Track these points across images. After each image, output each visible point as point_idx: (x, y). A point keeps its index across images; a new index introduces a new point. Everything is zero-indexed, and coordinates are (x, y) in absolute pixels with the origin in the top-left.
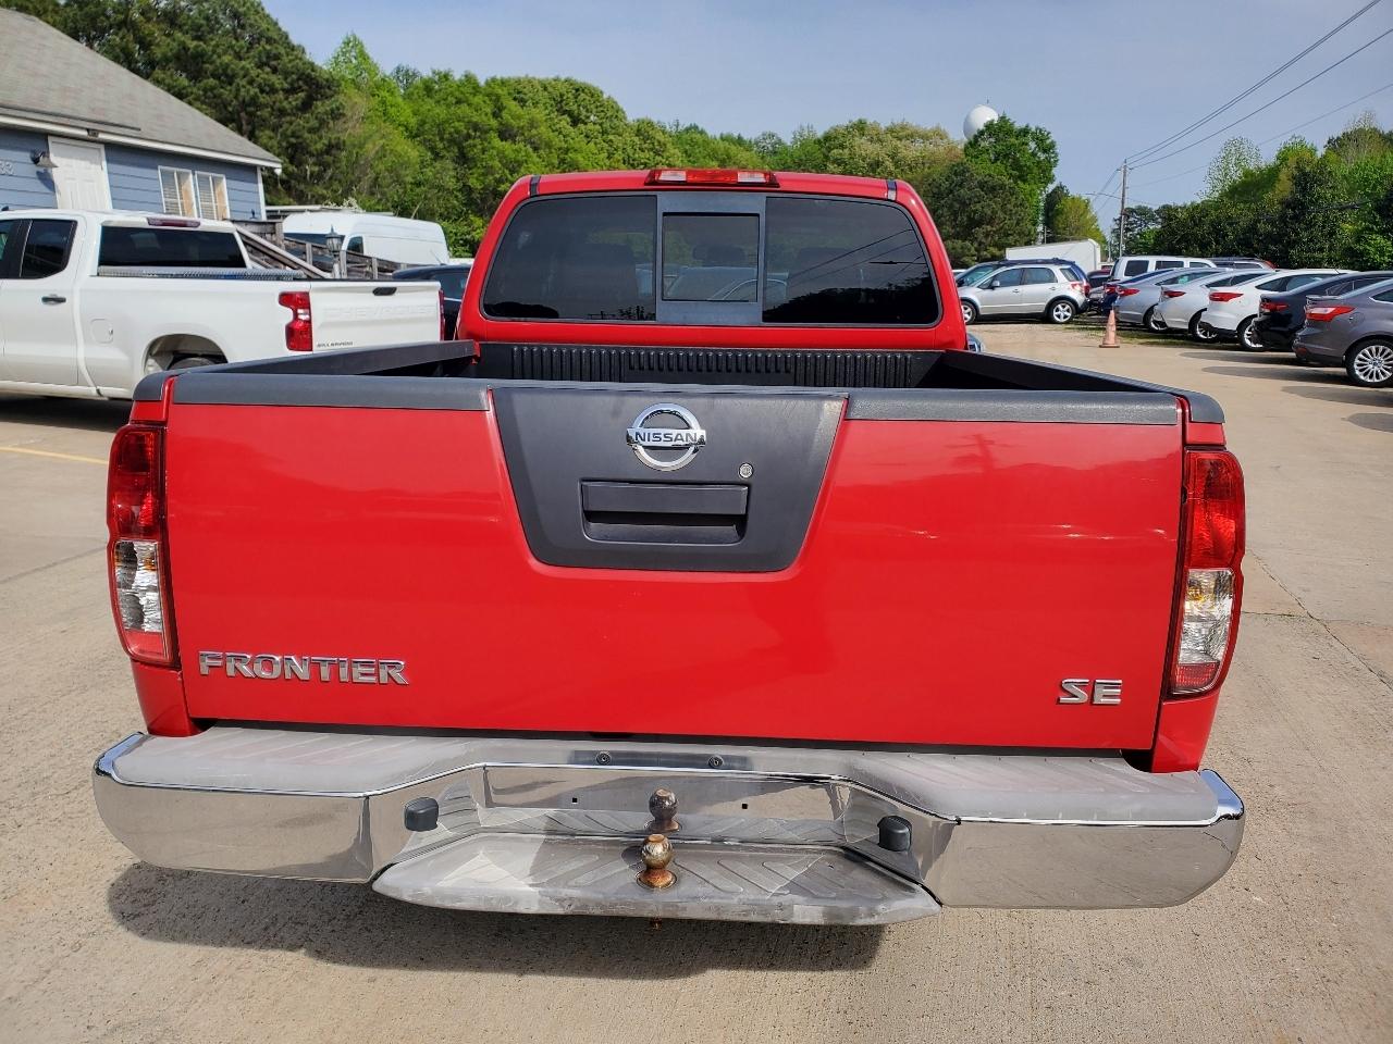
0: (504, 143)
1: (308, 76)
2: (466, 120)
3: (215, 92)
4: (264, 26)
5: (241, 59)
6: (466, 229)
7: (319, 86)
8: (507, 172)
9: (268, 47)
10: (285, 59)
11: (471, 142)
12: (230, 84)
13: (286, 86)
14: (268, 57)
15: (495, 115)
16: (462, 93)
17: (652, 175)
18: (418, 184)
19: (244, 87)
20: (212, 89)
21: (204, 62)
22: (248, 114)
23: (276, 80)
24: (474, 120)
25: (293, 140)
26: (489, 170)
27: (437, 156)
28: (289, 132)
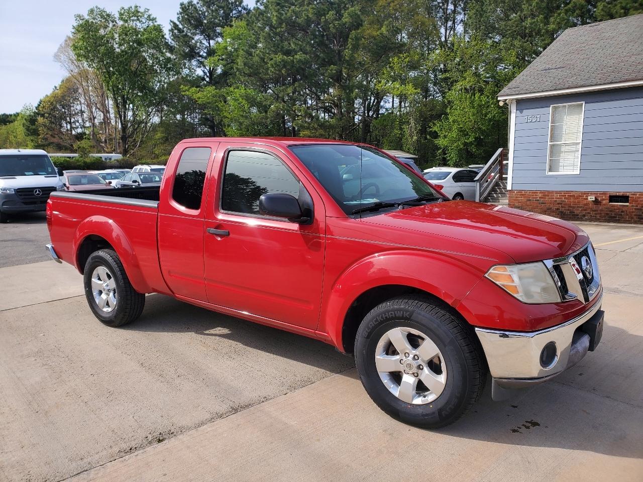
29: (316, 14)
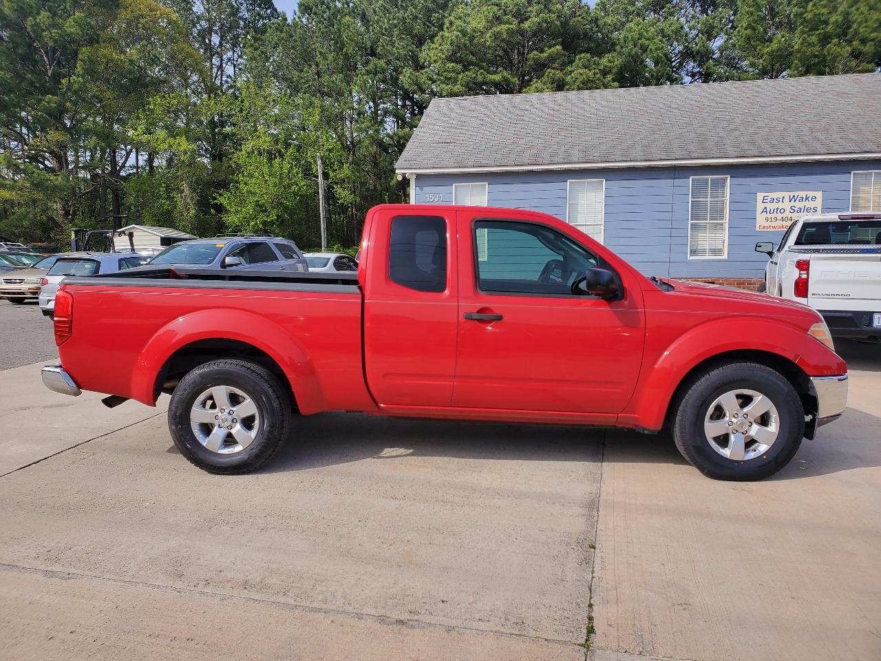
29: (16, 10)
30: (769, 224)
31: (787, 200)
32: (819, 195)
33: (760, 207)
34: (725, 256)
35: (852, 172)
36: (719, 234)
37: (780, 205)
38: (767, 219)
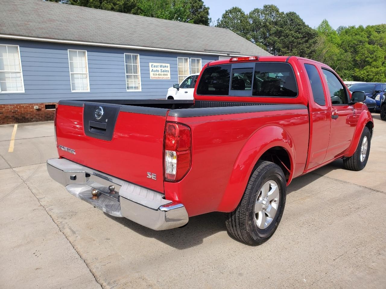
0: (370, 45)
1: (308, 33)
2: (357, 40)
3: (283, 40)
4: (298, 21)
5: (291, 31)
6: (353, 72)
7: (311, 35)
8: (369, 54)
9: (298, 27)
10: (303, 29)
11: (358, 46)
12: (287, 37)
13: (302, 36)
14: (298, 30)
15: (368, 37)
16: (357, 32)
17: (231, 59)
18: (339, 60)
19: (291, 38)
20: (283, 39)
21: (282, 33)
22: (291, 45)
23: (300, 35)
24: (360, 39)
25: (302, 51)
26: (363, 54)
27: (346, 51)
28: (301, 49)
30: (154, 76)
31: (159, 66)
32: (169, 65)
33: (151, 69)
34: (140, 90)
35: (178, 57)
36: (137, 80)
37: (157, 69)
38: (153, 74)
